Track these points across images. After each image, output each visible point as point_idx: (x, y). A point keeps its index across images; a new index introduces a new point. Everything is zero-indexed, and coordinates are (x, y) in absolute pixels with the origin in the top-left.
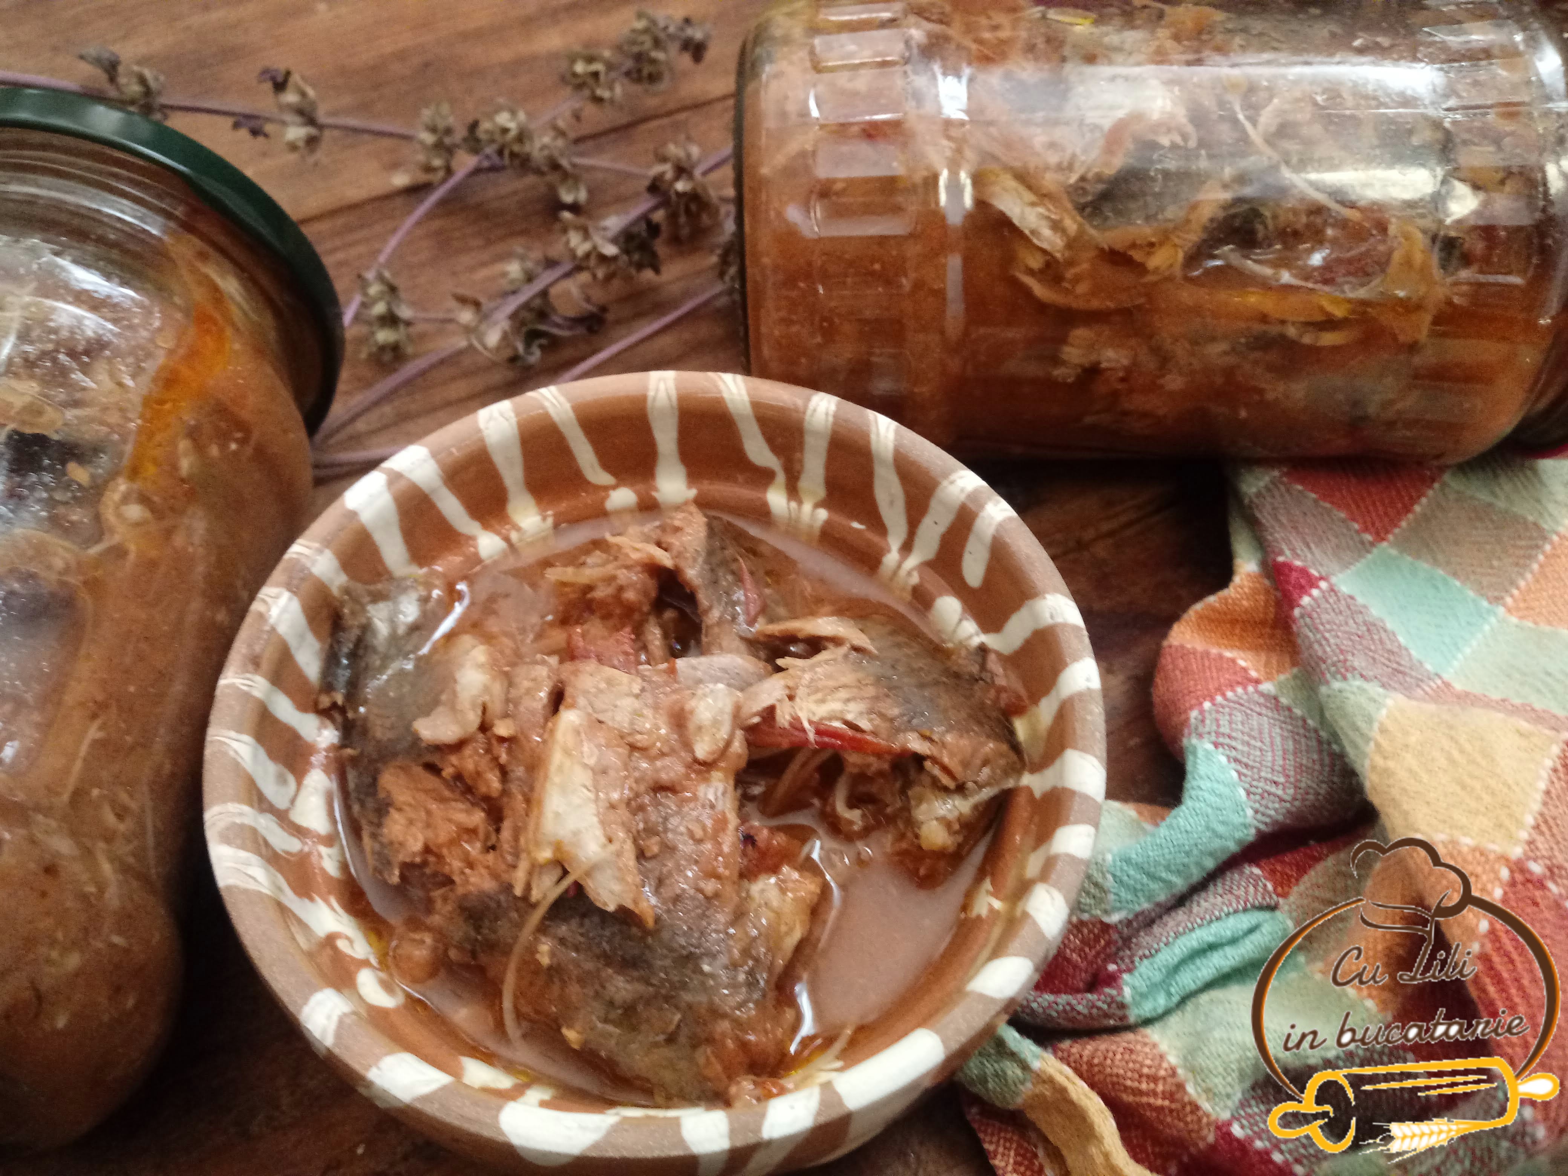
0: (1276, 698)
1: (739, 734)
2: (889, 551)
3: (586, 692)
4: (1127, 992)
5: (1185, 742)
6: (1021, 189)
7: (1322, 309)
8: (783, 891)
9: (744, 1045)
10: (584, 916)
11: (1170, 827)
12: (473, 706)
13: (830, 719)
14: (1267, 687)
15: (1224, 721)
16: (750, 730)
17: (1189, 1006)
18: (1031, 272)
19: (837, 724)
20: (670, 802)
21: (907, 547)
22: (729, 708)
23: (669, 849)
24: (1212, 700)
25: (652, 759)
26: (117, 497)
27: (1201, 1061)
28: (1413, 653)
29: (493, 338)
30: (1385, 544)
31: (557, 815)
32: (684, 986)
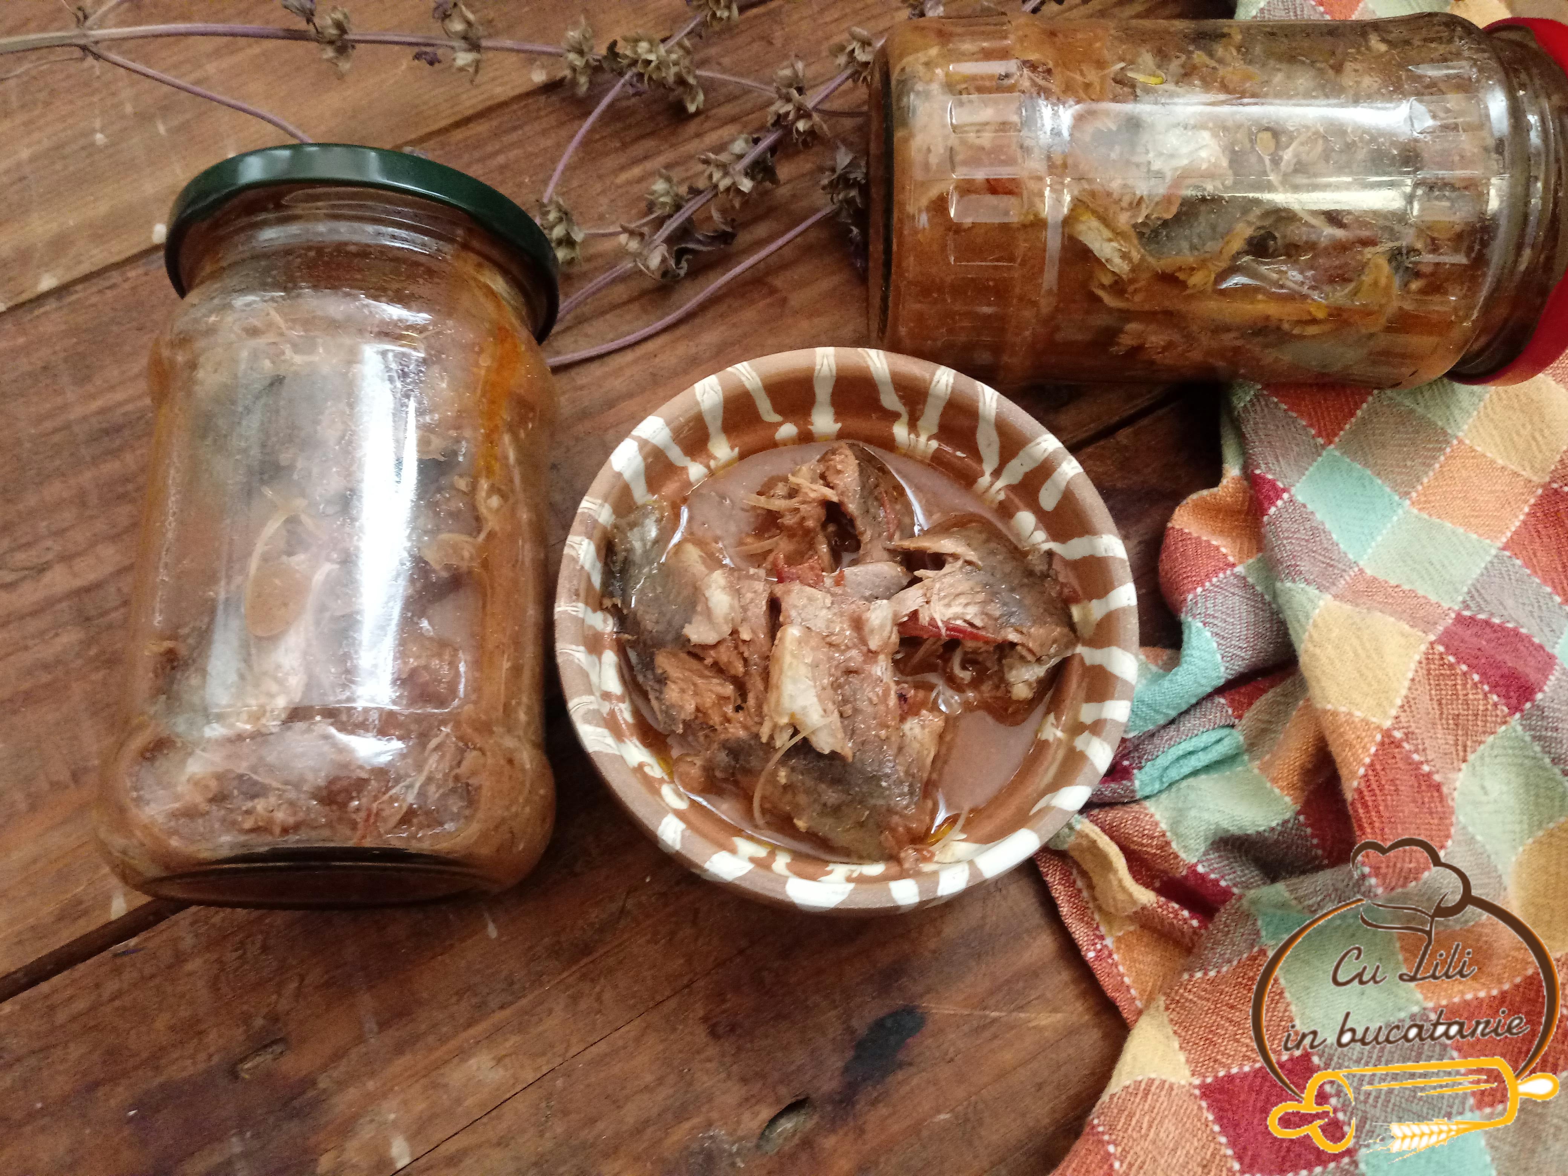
0: (1244, 578)
1: (895, 629)
2: (982, 474)
3: (795, 607)
4: (1137, 783)
5: (1183, 616)
6: (1102, 228)
7: (1310, 313)
8: (923, 727)
9: (909, 830)
10: (806, 754)
11: (1171, 681)
12: (726, 622)
13: (955, 619)
14: (1240, 569)
15: (1209, 604)
16: (901, 626)
17: (1174, 789)
18: (1103, 287)
19: (959, 622)
20: (853, 679)
21: (997, 473)
22: (890, 616)
23: (856, 711)
24: (1203, 586)
25: (843, 652)
26: (483, 494)
27: (1182, 830)
28: (1341, 546)
29: (655, 261)
30: (1332, 446)
31: (791, 696)
32: (871, 795)
